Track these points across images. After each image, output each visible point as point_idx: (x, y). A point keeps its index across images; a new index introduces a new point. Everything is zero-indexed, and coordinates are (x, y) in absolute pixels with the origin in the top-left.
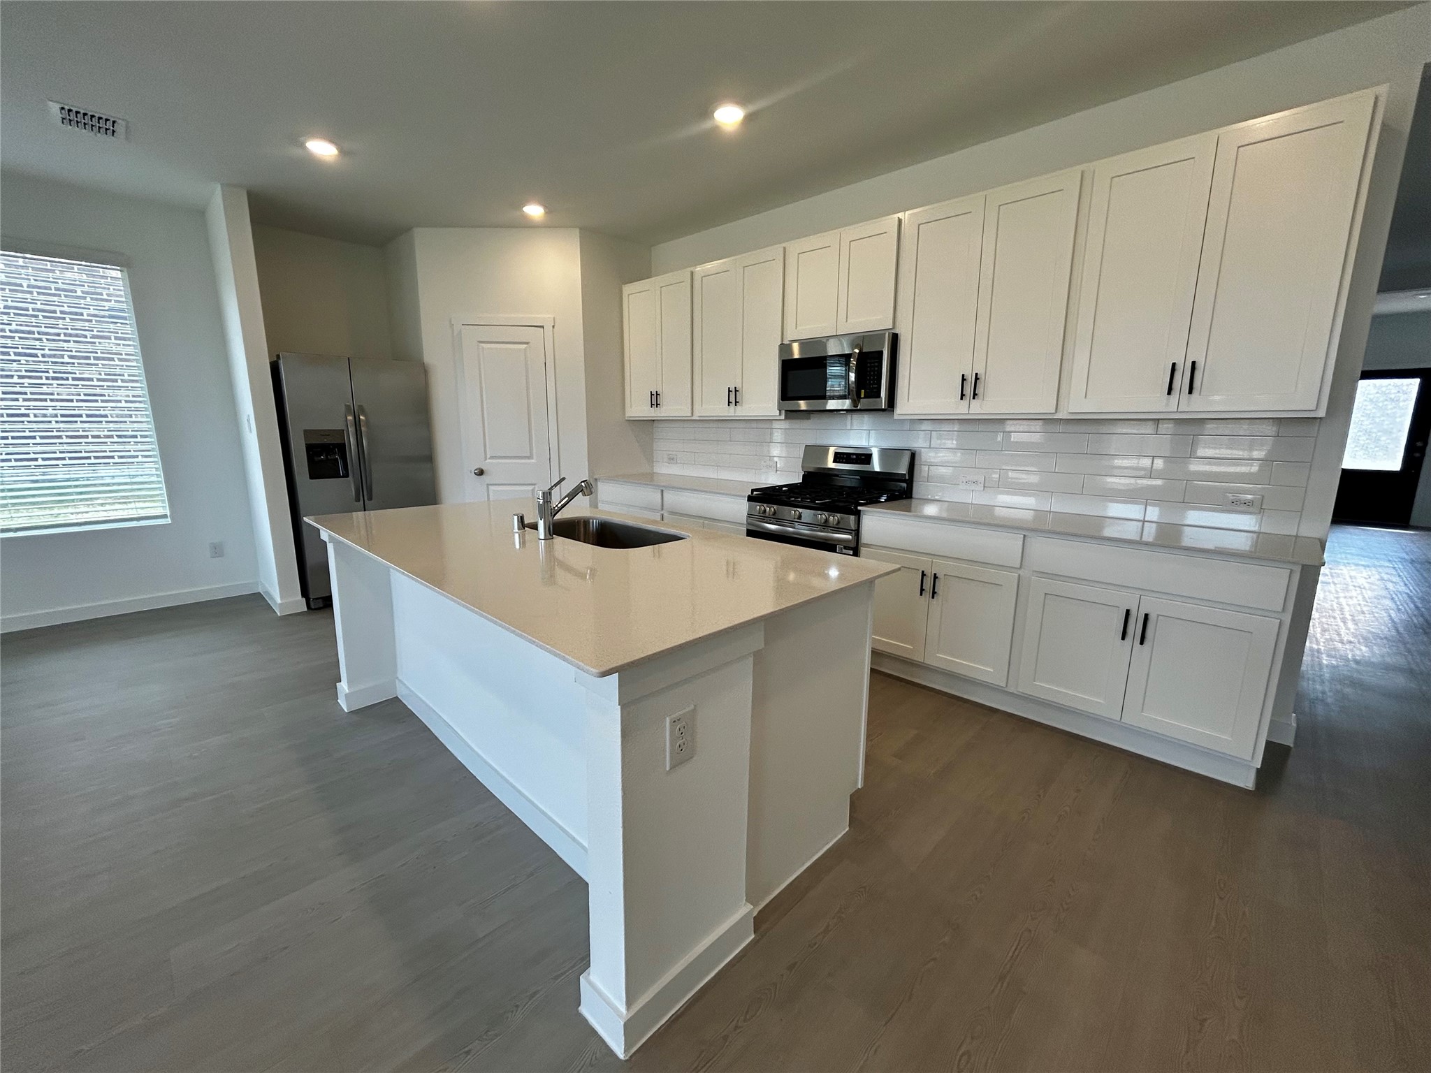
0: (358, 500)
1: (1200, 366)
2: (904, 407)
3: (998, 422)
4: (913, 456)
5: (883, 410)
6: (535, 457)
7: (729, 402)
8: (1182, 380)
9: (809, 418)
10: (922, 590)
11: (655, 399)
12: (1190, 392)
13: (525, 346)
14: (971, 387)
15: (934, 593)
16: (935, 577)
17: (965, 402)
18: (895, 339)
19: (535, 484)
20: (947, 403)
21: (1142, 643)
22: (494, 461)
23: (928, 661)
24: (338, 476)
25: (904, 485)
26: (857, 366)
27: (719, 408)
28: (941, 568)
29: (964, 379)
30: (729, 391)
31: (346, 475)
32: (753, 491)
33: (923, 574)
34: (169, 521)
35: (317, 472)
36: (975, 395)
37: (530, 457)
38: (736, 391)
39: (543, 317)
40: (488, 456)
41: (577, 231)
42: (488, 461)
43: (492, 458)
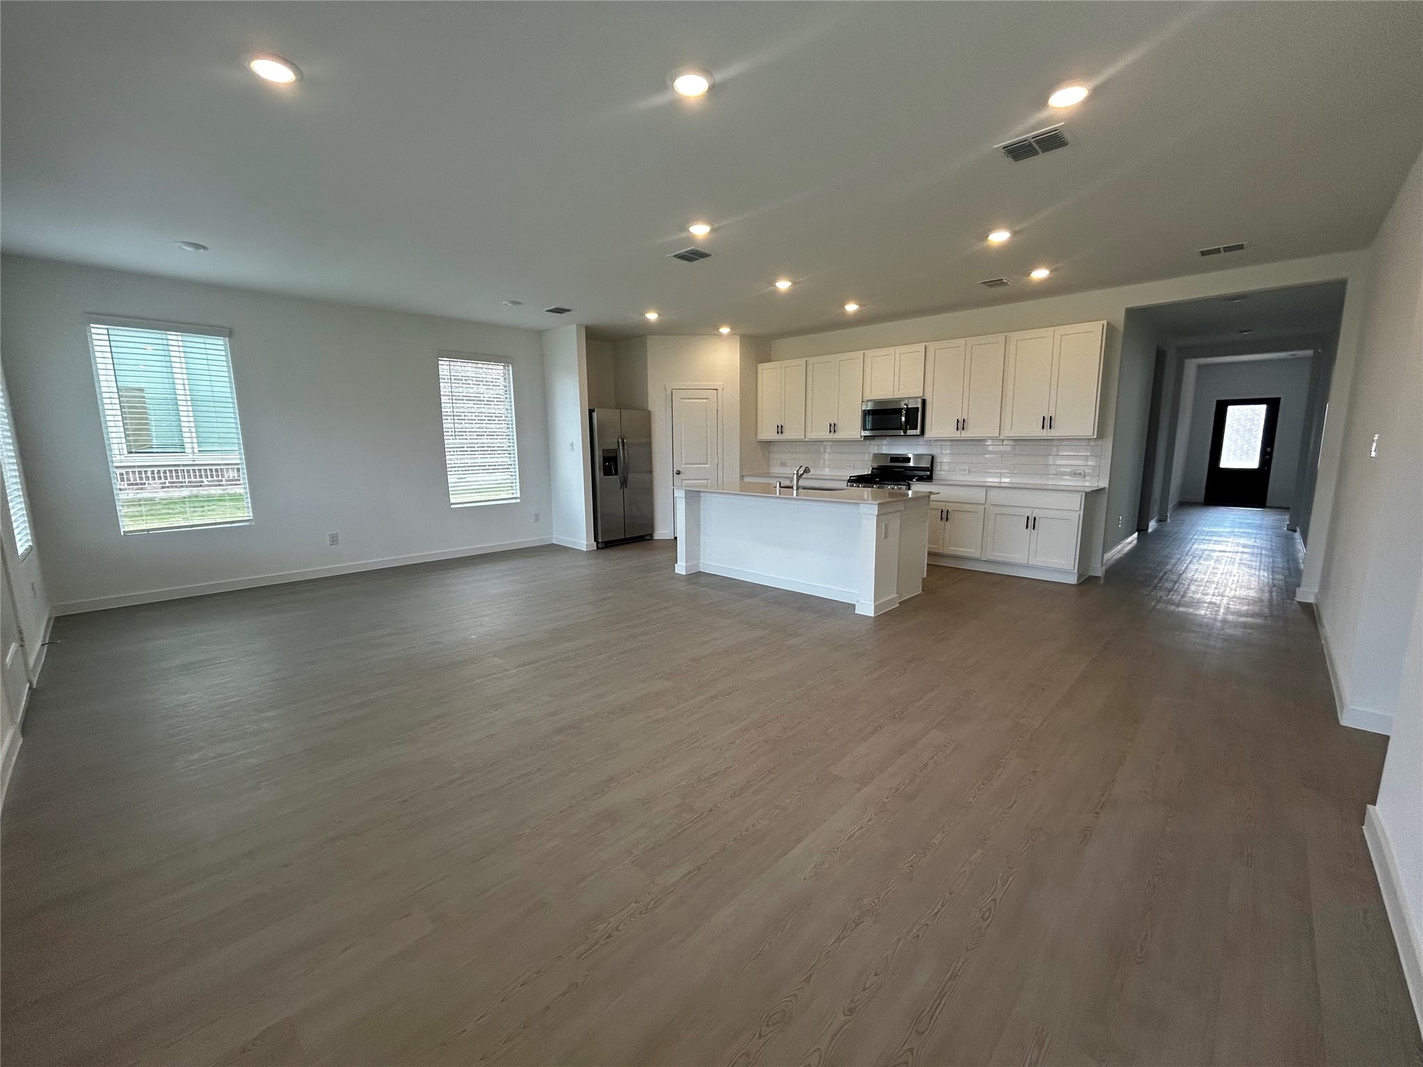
0: (621, 488)
1: (1053, 418)
2: (929, 434)
3: (981, 441)
4: (933, 457)
5: (918, 435)
6: (709, 462)
7: (830, 431)
8: (1047, 423)
9: (874, 439)
10: (942, 518)
11: (780, 430)
12: (1050, 428)
13: (705, 400)
14: (961, 425)
15: (947, 519)
16: (948, 512)
17: (958, 432)
18: (924, 402)
19: (708, 479)
20: (951, 432)
21: (1034, 529)
22: (686, 466)
23: (946, 552)
24: (612, 475)
25: (928, 473)
26: (906, 414)
27: (824, 434)
28: (950, 507)
29: (958, 421)
30: (830, 425)
31: (616, 473)
32: (851, 477)
33: (942, 511)
34: (518, 501)
35: (607, 472)
36: (963, 428)
37: (707, 464)
38: (835, 425)
39: (718, 384)
40: (683, 463)
41: (738, 337)
42: (683, 466)
43: (685, 464)
